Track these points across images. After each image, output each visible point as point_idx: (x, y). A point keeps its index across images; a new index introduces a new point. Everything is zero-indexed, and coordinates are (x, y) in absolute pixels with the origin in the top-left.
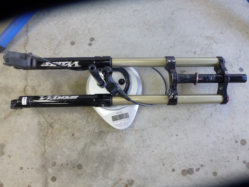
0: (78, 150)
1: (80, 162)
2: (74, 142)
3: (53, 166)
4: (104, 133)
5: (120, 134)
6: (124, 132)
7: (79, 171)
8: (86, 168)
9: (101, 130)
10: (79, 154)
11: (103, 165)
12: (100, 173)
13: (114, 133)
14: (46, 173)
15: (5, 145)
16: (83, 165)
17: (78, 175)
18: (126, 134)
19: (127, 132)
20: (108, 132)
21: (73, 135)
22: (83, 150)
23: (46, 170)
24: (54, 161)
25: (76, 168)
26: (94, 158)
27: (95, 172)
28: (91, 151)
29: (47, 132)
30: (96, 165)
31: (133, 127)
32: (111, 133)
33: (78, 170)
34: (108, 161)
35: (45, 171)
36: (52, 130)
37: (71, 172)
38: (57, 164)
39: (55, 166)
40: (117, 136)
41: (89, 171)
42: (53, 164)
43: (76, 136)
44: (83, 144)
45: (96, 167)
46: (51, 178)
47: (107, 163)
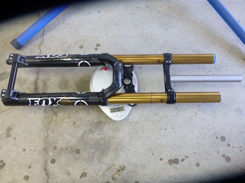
0: (78, 136)
1: (78, 148)
2: (75, 130)
3: (54, 149)
4: (102, 123)
5: (116, 125)
6: (120, 124)
7: (77, 156)
8: (84, 153)
9: (99, 120)
10: (78, 140)
11: (99, 151)
12: (95, 158)
13: (111, 124)
14: (46, 155)
15: (12, 129)
16: (81, 150)
17: (76, 159)
18: (122, 125)
19: (122, 123)
20: (106, 122)
21: (74, 124)
22: (82, 136)
23: (47, 152)
24: (55, 145)
25: (74, 153)
26: (92, 144)
27: (91, 157)
28: (89, 138)
29: (52, 120)
30: (93, 150)
31: (128, 120)
32: (108, 124)
33: (77, 154)
34: (103, 148)
35: (46, 154)
36: (56, 118)
37: (70, 155)
38: (57, 148)
39: (55, 149)
40: (113, 127)
41: (86, 156)
42: (54, 148)
43: (77, 124)
44: (83, 131)
45: (93, 153)
46: (51, 160)
47: (103, 150)
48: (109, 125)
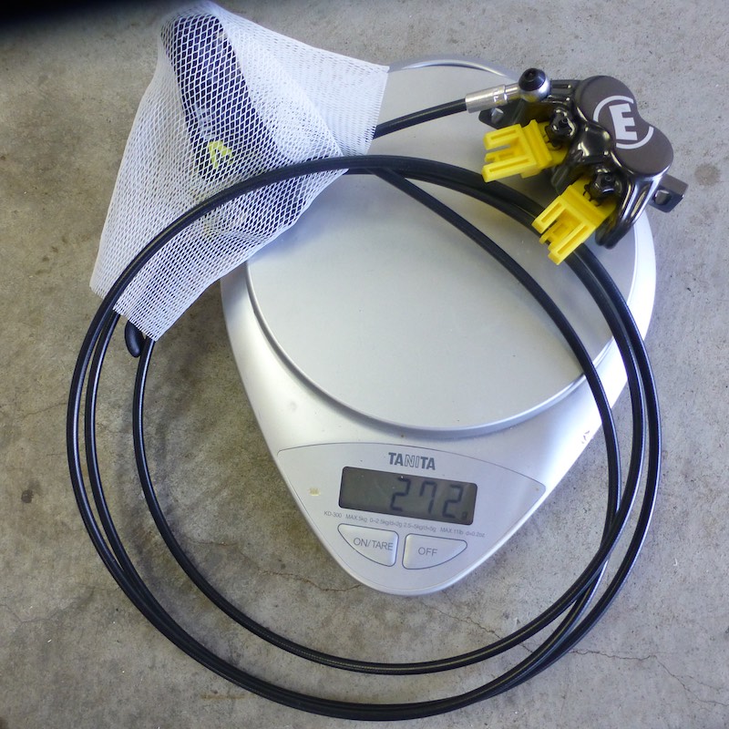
6: (390, 616)
21: (27, 497)
22: (57, 623)
32: (294, 585)
44: (72, 581)
48: (302, 595)
